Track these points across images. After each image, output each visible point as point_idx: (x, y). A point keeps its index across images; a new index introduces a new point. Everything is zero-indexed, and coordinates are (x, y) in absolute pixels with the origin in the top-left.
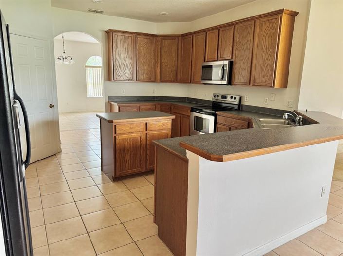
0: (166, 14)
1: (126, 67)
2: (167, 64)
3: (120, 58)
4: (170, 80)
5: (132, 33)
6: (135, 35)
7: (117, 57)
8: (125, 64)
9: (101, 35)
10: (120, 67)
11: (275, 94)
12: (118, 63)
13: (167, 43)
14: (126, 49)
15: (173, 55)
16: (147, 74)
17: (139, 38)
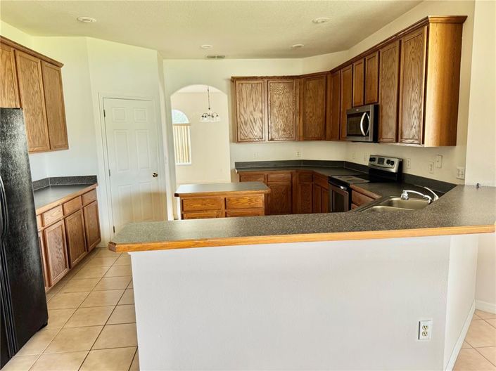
0: (300, 47)
1: (254, 124)
2: (311, 115)
3: (245, 112)
4: (316, 136)
5: (262, 78)
6: (266, 80)
7: (242, 111)
8: (253, 121)
9: (226, 85)
10: (246, 124)
11: (442, 156)
12: (243, 120)
13: (311, 85)
14: (254, 101)
15: (320, 101)
16: (284, 131)
17: (272, 83)
